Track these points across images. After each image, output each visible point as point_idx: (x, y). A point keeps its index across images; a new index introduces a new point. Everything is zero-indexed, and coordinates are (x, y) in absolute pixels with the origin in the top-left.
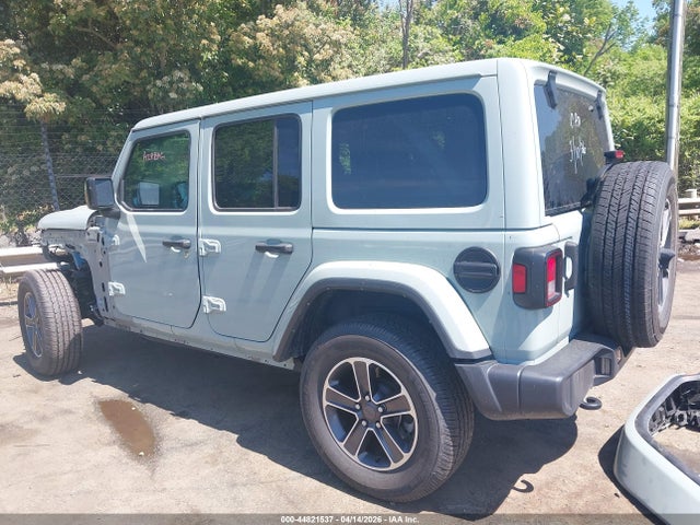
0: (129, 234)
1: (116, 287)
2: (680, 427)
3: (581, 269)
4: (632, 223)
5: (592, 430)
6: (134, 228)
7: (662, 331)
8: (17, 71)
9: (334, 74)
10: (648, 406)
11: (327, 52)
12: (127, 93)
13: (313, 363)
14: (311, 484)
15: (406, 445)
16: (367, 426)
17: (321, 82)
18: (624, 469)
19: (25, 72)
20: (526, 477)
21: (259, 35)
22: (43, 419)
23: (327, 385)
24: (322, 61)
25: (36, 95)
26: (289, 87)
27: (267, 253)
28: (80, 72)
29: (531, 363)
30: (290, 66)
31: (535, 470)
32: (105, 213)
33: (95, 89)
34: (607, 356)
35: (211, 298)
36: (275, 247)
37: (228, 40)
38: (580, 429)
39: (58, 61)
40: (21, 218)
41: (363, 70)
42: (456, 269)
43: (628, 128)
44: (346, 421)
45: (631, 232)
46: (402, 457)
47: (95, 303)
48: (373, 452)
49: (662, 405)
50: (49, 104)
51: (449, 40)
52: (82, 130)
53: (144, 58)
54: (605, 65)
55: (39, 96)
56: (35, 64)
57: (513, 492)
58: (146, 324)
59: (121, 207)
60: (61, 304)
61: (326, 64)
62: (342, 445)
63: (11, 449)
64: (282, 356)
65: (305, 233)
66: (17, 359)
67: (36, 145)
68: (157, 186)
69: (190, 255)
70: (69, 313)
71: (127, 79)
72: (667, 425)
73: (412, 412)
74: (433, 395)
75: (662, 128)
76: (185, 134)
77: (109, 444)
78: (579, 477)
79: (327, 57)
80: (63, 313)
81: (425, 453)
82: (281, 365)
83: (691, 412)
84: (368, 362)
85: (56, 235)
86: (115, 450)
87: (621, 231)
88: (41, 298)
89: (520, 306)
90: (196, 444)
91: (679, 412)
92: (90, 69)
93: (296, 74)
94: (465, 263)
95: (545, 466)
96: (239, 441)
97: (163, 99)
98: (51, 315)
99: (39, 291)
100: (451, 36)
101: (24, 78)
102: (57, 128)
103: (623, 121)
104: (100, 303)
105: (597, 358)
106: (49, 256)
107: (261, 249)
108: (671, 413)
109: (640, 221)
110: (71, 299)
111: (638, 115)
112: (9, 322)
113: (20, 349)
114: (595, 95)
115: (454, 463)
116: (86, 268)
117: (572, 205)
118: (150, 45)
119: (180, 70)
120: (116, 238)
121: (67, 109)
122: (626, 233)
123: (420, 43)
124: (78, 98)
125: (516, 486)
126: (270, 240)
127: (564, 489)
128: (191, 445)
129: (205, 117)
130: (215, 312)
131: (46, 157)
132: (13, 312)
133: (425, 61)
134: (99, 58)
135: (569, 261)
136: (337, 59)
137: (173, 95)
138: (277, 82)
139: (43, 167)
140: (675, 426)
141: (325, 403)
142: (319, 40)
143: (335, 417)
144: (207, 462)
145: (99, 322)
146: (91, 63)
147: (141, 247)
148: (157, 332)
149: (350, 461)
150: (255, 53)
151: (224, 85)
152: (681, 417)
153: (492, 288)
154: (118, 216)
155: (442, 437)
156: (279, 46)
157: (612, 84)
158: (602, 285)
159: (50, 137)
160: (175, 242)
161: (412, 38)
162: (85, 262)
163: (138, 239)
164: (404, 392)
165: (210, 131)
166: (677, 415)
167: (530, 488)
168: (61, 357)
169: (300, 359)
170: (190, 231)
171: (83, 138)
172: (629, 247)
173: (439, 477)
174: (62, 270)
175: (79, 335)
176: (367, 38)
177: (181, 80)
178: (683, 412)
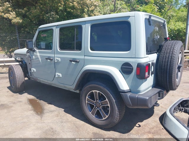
0: (37, 56)
1: (34, 70)
2: (182, 112)
3: (156, 69)
4: (170, 57)
5: (158, 112)
6: (38, 54)
7: (178, 86)
8: (9, 11)
9: (95, 14)
10: (173, 106)
11: (93, 8)
12: (39, 18)
13: (84, 91)
14: (82, 123)
15: (107, 113)
16: (97, 108)
17: (91, 16)
18: (165, 122)
19: (11, 11)
20: (139, 123)
21: (74, 3)
22: (14, 103)
23: (87, 97)
24: (91, 10)
25: (14, 18)
26: (82, 17)
27: (73, 62)
28: (26, 12)
29: (141, 93)
30: (83, 11)
31: (142, 121)
32: (31, 50)
33: (30, 16)
34: (162, 92)
35: (58, 74)
36: (74, 60)
37: (66, 4)
38: (155, 111)
39: (20, 9)
40: (11, 50)
41: (103, 13)
42: (122, 68)
43: (175, 31)
44: (92, 107)
45: (169, 60)
46: (106, 117)
47: (28, 74)
48: (98, 115)
49: (177, 106)
50: (18, 20)
51: (127, 5)
52: (27, 27)
53: (43, 8)
54: (170, 13)
55: (15, 18)
56: (14, 9)
57: (135, 127)
58: (41, 80)
59: (35, 48)
60: (19, 74)
61: (92, 11)
62: (90, 113)
63: (5, 111)
64: (76, 89)
65: (82, 57)
66: (8, 88)
67: (14, 31)
68: (45, 43)
69: (53, 62)
70: (21, 76)
71: (38, 14)
72: (178, 111)
73: (109, 105)
74: (114, 101)
75: (185, 31)
76: (52, 30)
77: (31, 110)
78: (153, 124)
79: (93, 9)
80: (20, 76)
81: (111, 116)
82: (76, 91)
83: (185, 108)
84: (98, 92)
85: (18, 55)
86: (32, 112)
87: (167, 59)
88: (14, 72)
89: (138, 78)
90: (53, 111)
91: (182, 108)
92: (29, 11)
93: (84, 14)
94: (124, 67)
95: (144, 121)
96: (64, 111)
97: (48, 20)
98: (17, 76)
99: (14, 70)
100: (127, 4)
101: (11, 13)
102: (20, 27)
103: (174, 29)
104: (29, 74)
105: (159, 93)
106: (16, 61)
107: (71, 61)
108: (180, 108)
109: (172, 57)
110: (22, 72)
111: (178, 27)
112: (6, 78)
113: (9, 85)
114: (163, 22)
115: (119, 119)
116: (26, 65)
117: (154, 52)
118: (45, 5)
119: (53, 12)
120: (34, 57)
121: (22, 22)
122: (168, 60)
123: (119, 6)
124: (26, 19)
125: (136, 125)
126: (73, 59)
127: (149, 126)
128: (52, 111)
129: (57, 25)
130: (59, 77)
131: (17, 34)
132: (7, 75)
133: (120, 11)
134: (31, 8)
135: (152, 67)
136: (96, 10)
137: (51, 19)
138: (79, 16)
139: (16, 37)
140: (181, 112)
141: (87, 102)
142: (91, 5)
143: (89, 105)
144: (55, 116)
145: (29, 79)
146: (29, 9)
147: (40, 59)
148: (44, 82)
149: (92, 117)
150: (73, 8)
151: (65, 16)
152: (182, 109)
153: (131, 73)
154: (34, 51)
155: (116, 112)
156: (80, 6)
157: (172, 18)
158: (161, 74)
159: (18, 29)
160: (49, 58)
161: (117, 4)
162: (26, 63)
163: (39, 57)
164: (107, 100)
165: (59, 29)
166: (181, 109)
167: (140, 126)
168: (19, 87)
169: (80, 90)
170: (53, 55)
171: (27, 30)
172: (169, 64)
173: (115, 122)
174: (20, 65)
175: (24, 82)
176: (104, 4)
177: (53, 15)
178: (183, 108)
